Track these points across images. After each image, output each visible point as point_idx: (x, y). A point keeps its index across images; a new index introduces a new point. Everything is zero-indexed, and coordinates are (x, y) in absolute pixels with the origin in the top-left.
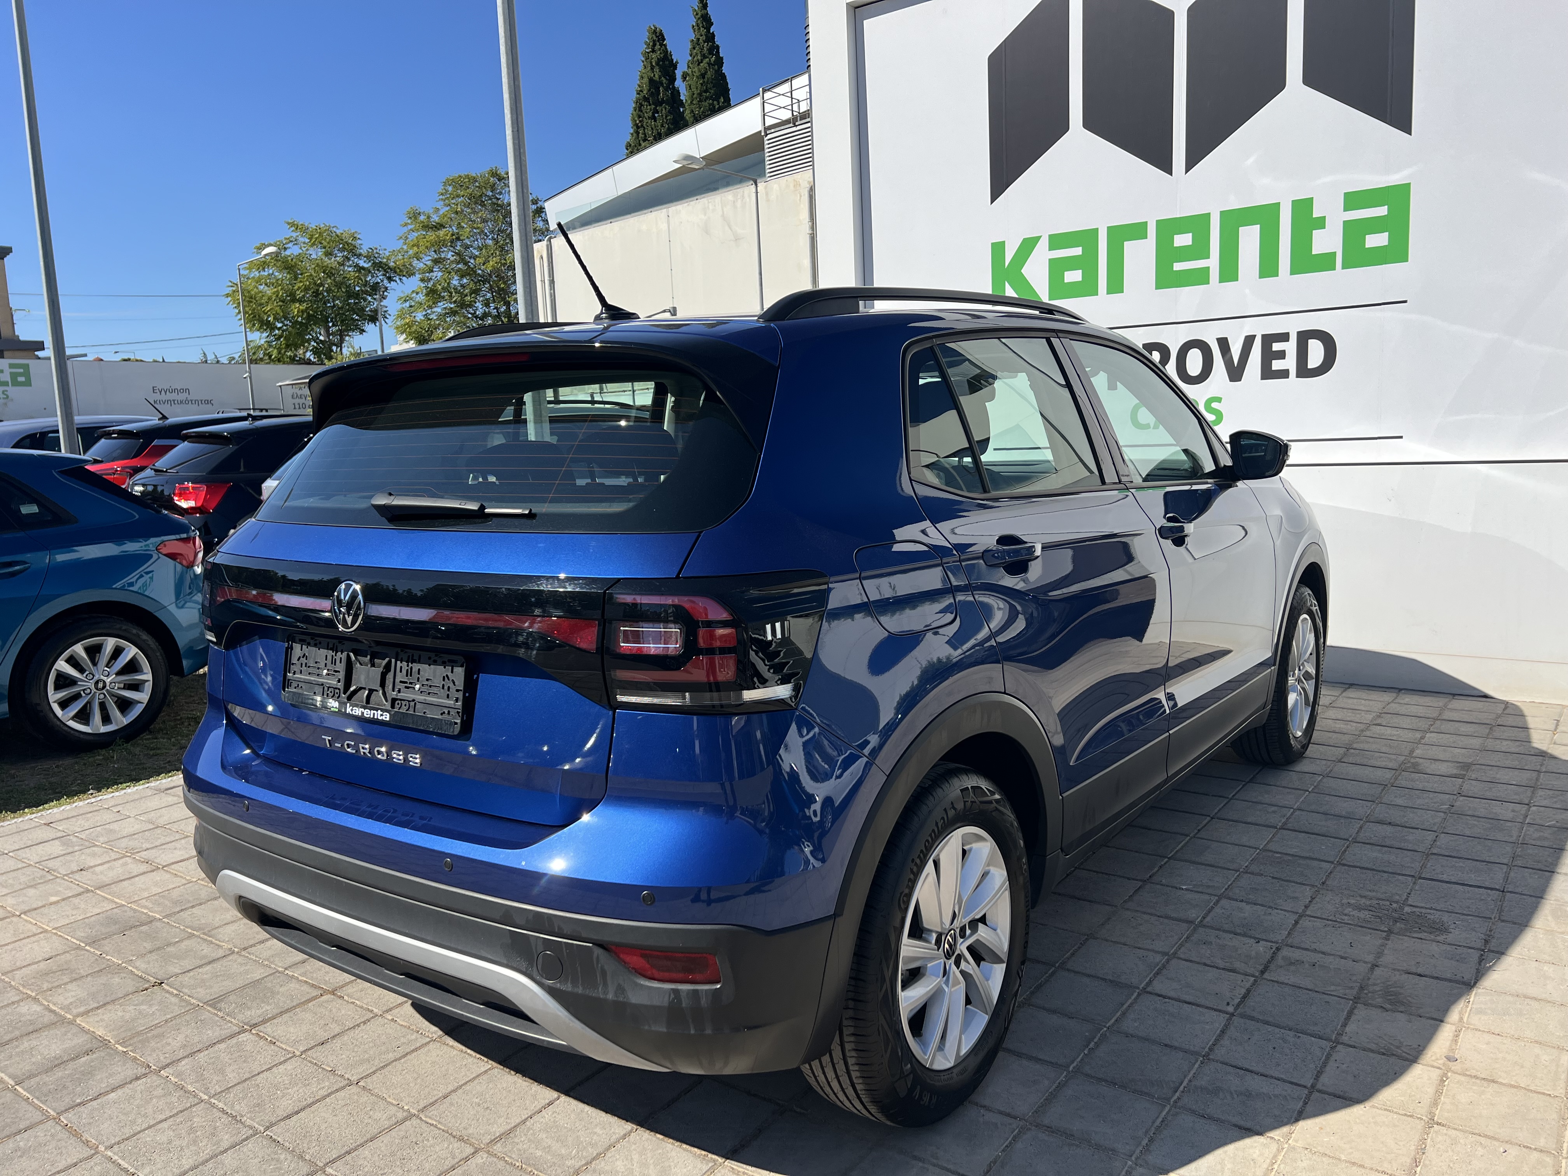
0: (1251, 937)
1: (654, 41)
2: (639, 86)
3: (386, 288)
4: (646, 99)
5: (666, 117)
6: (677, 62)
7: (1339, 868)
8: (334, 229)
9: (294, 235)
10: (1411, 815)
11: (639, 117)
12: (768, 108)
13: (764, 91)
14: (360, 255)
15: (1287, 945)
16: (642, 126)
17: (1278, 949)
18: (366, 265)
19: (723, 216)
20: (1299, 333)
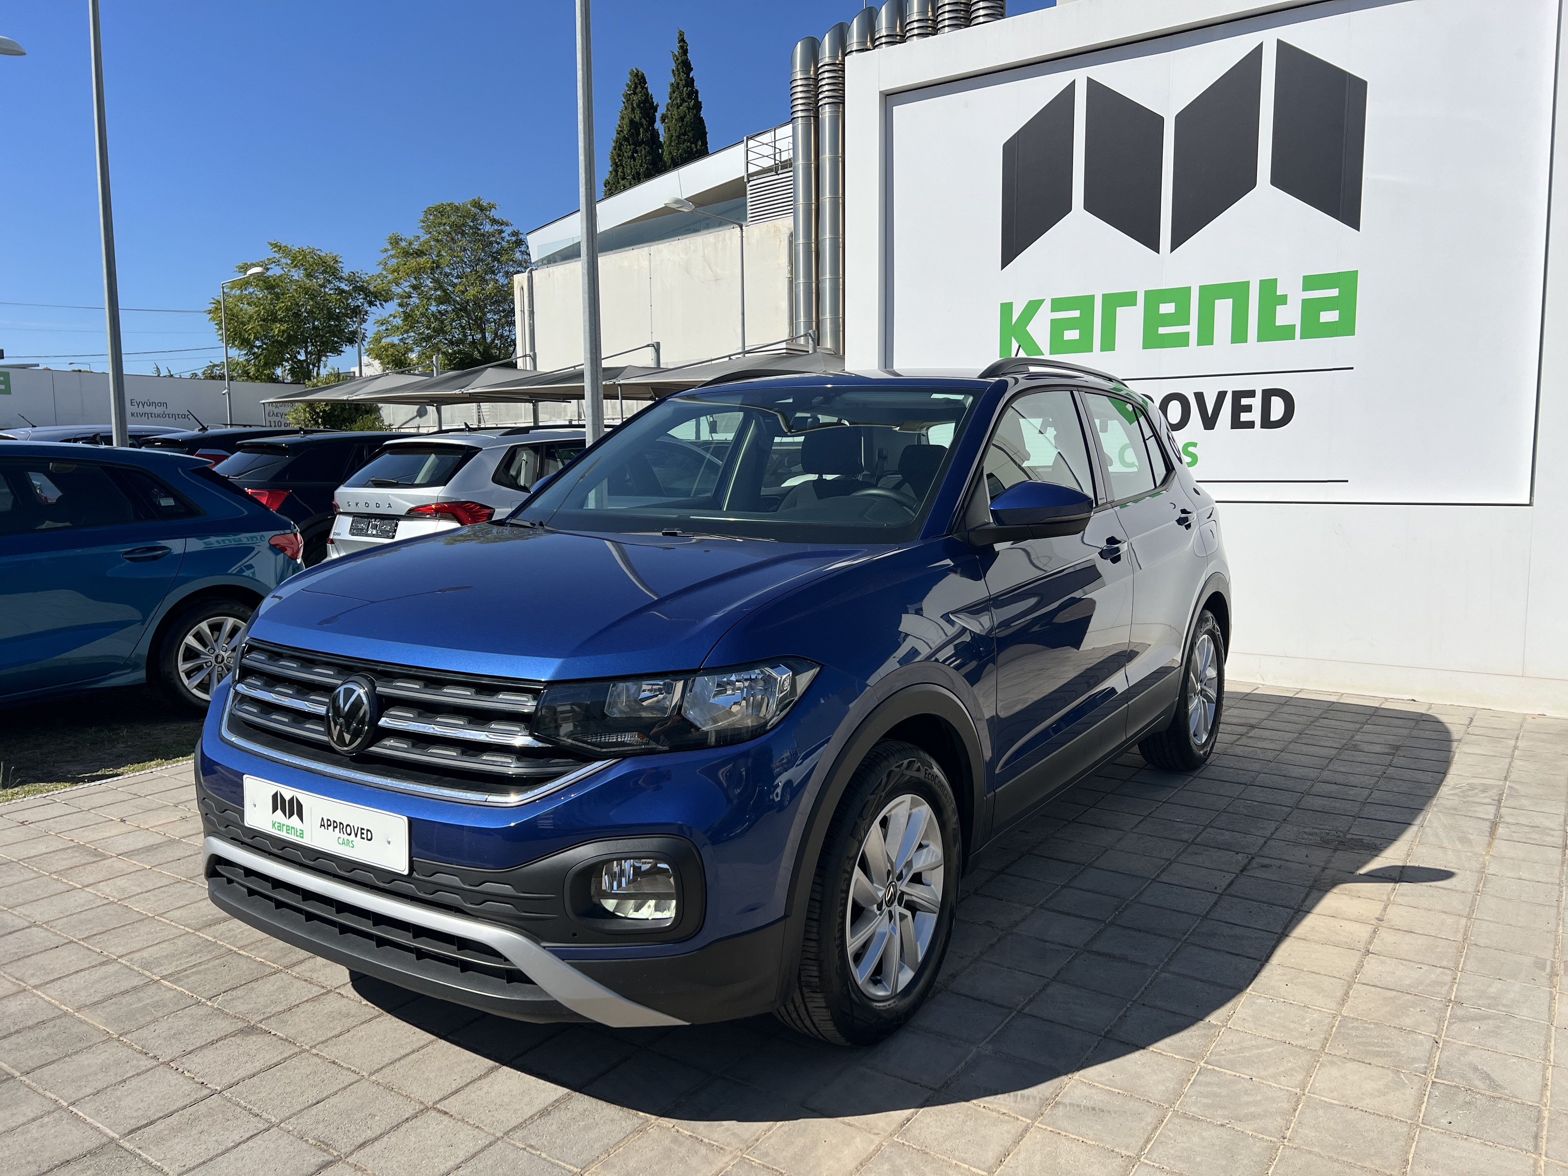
0: (1232, 851)
1: (635, 83)
2: (619, 126)
3: (366, 312)
4: (626, 139)
5: (645, 157)
6: (657, 105)
7: (1296, 811)
8: (318, 252)
9: (277, 256)
10: (1352, 778)
11: (619, 156)
12: (751, 156)
13: (748, 139)
14: (342, 278)
15: (1259, 856)
16: (621, 165)
17: (1253, 858)
18: (346, 288)
19: (704, 256)
20: (1264, 391)
